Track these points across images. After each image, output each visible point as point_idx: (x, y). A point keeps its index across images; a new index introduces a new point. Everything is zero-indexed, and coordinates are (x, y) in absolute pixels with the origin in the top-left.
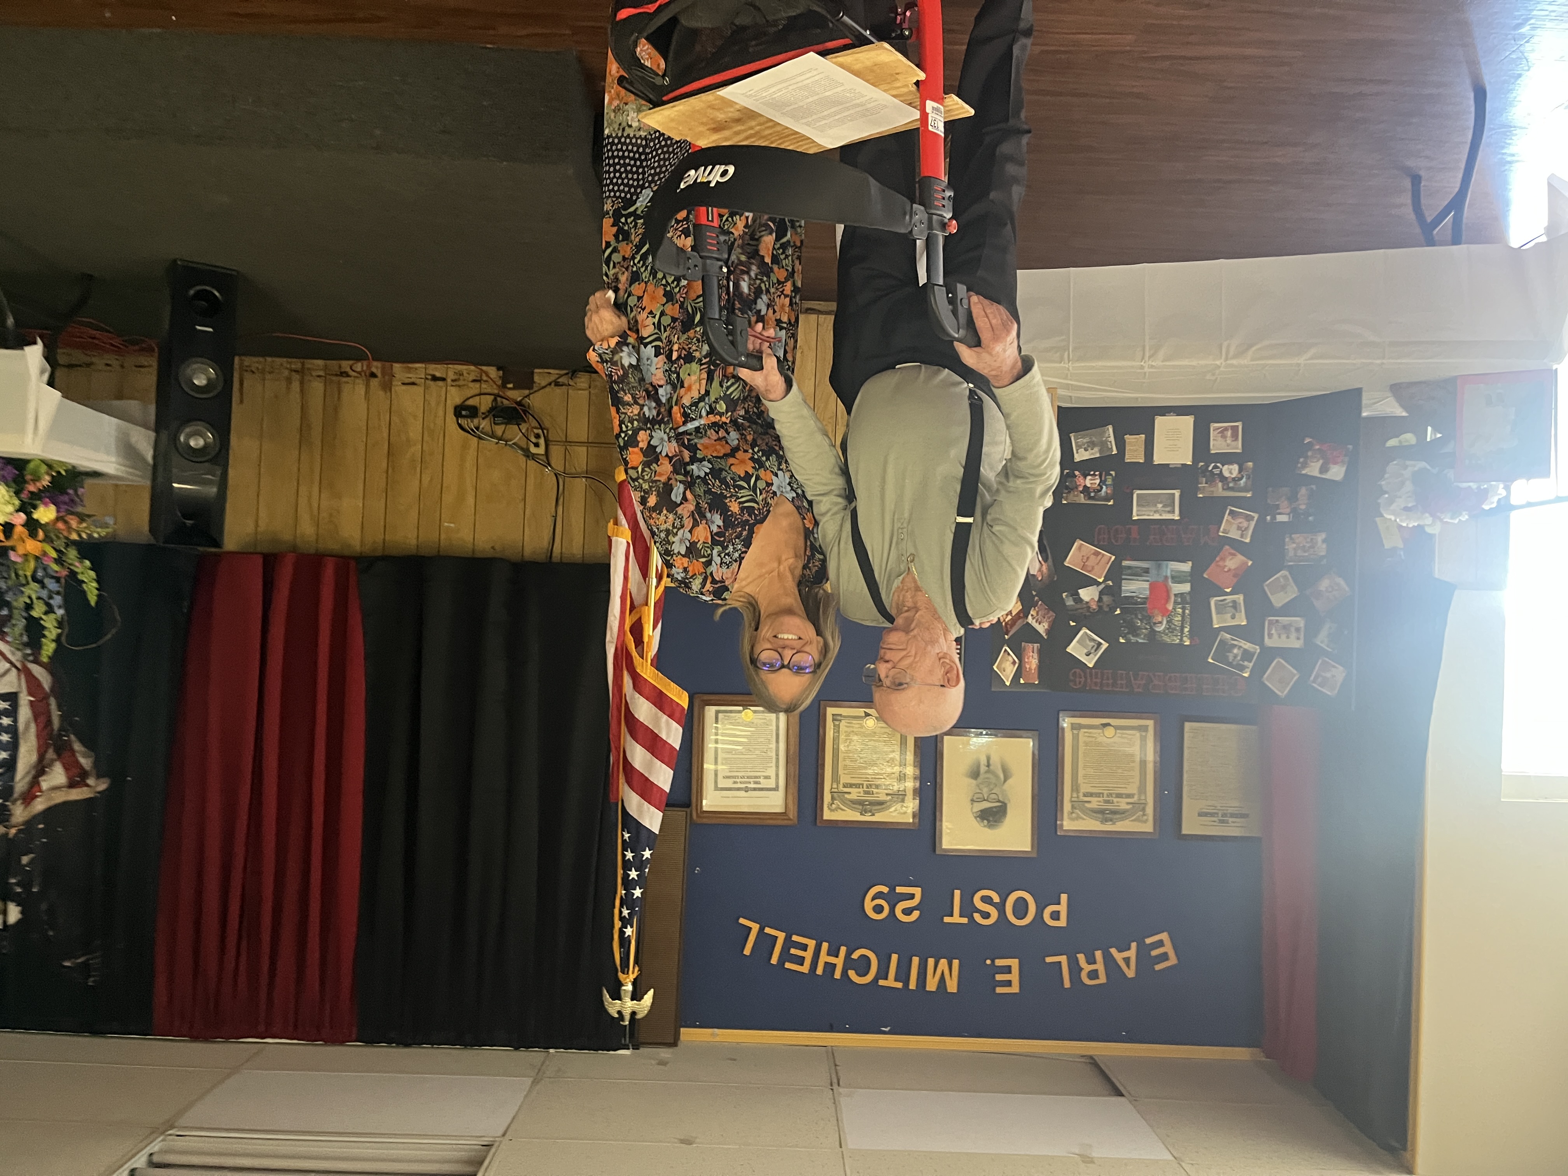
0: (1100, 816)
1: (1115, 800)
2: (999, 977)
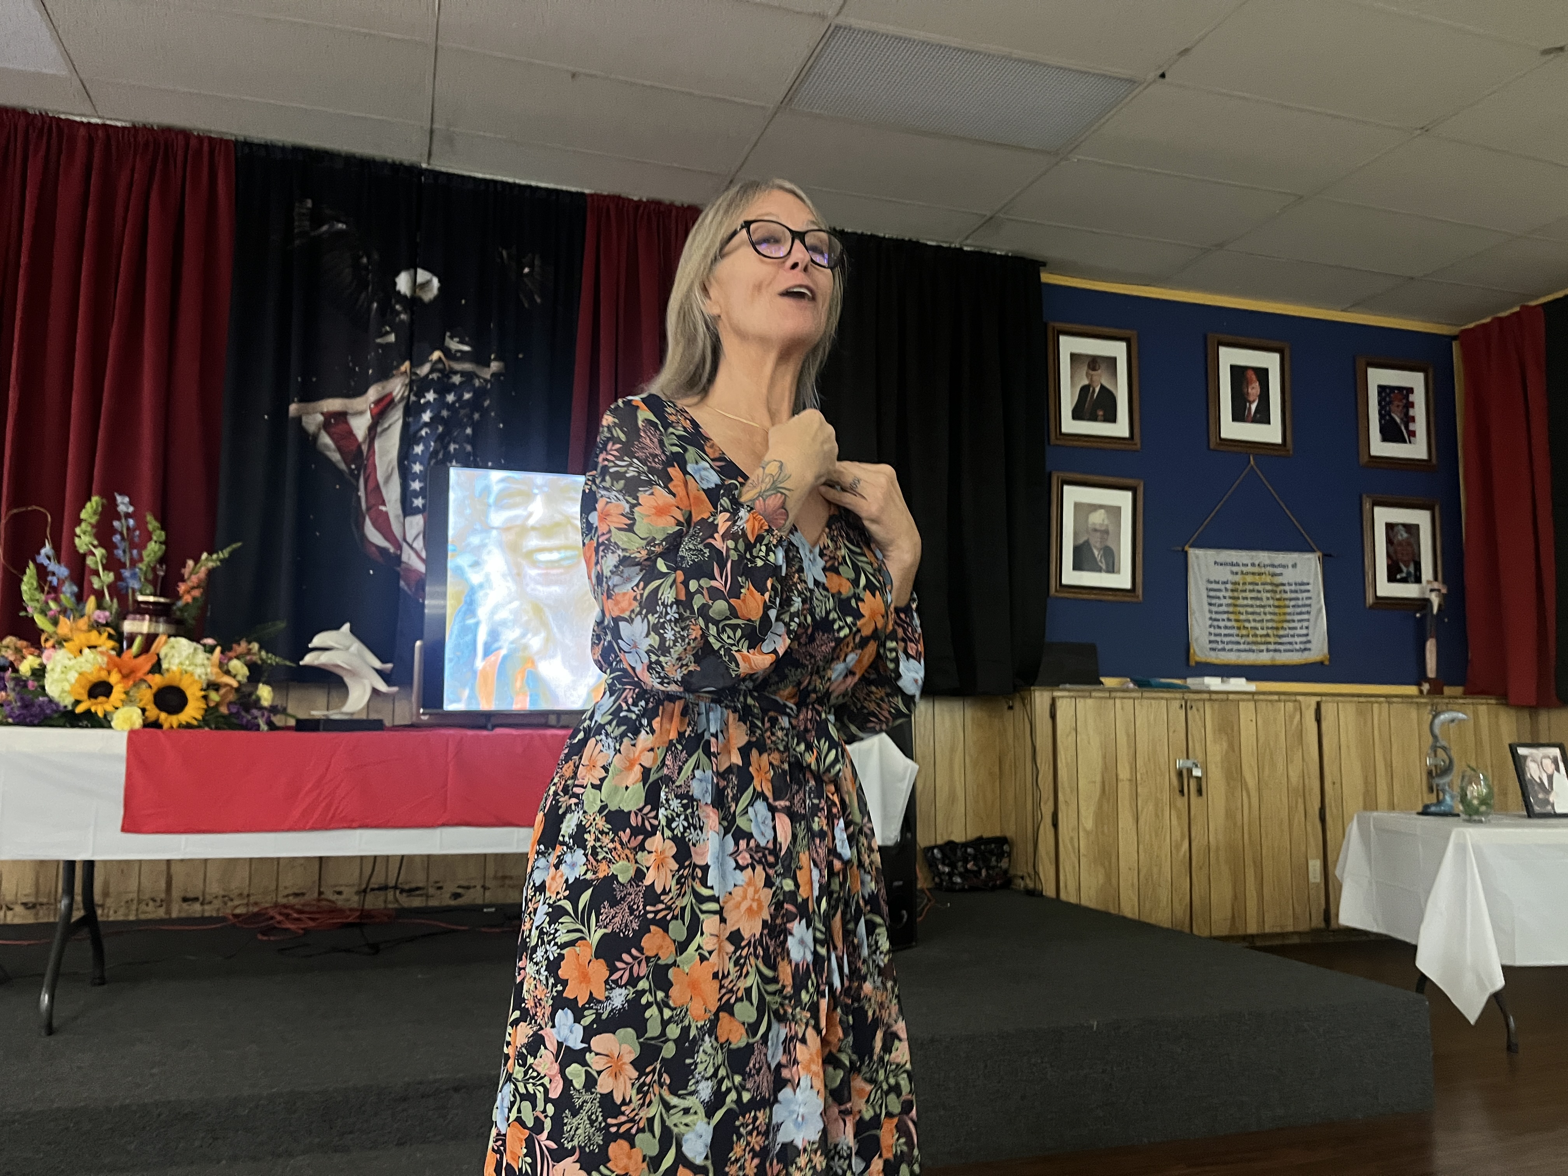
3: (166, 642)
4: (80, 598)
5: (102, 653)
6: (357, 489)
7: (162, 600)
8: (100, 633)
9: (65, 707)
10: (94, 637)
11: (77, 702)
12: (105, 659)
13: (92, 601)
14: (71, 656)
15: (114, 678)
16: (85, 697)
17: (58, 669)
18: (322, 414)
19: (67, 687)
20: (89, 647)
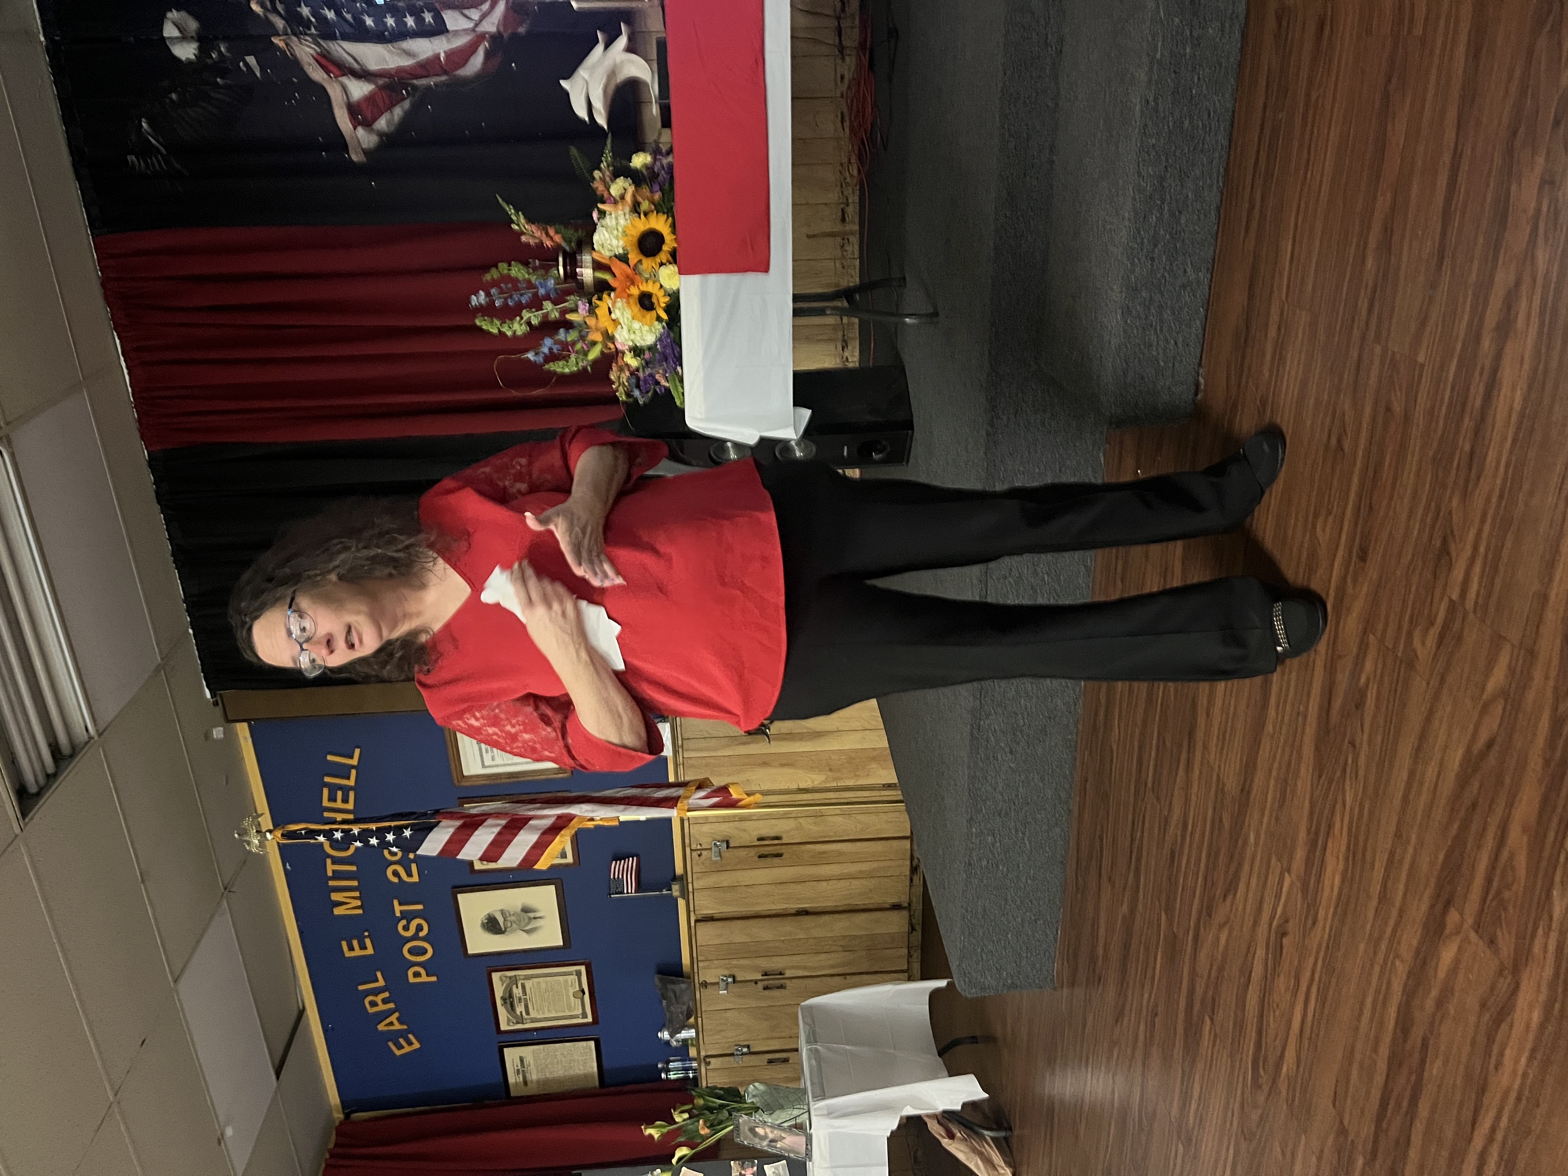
0: (507, 995)
1: (523, 1004)
2: (355, 943)
3: (600, 252)
4: (569, 326)
5: (614, 303)
6: (428, 88)
7: (561, 259)
8: (597, 306)
9: (664, 328)
10: (601, 311)
11: (659, 319)
12: (619, 300)
13: (570, 317)
14: (619, 327)
15: (635, 291)
16: (654, 313)
17: (632, 337)
18: (355, 129)
19: (646, 328)
20: (610, 313)
